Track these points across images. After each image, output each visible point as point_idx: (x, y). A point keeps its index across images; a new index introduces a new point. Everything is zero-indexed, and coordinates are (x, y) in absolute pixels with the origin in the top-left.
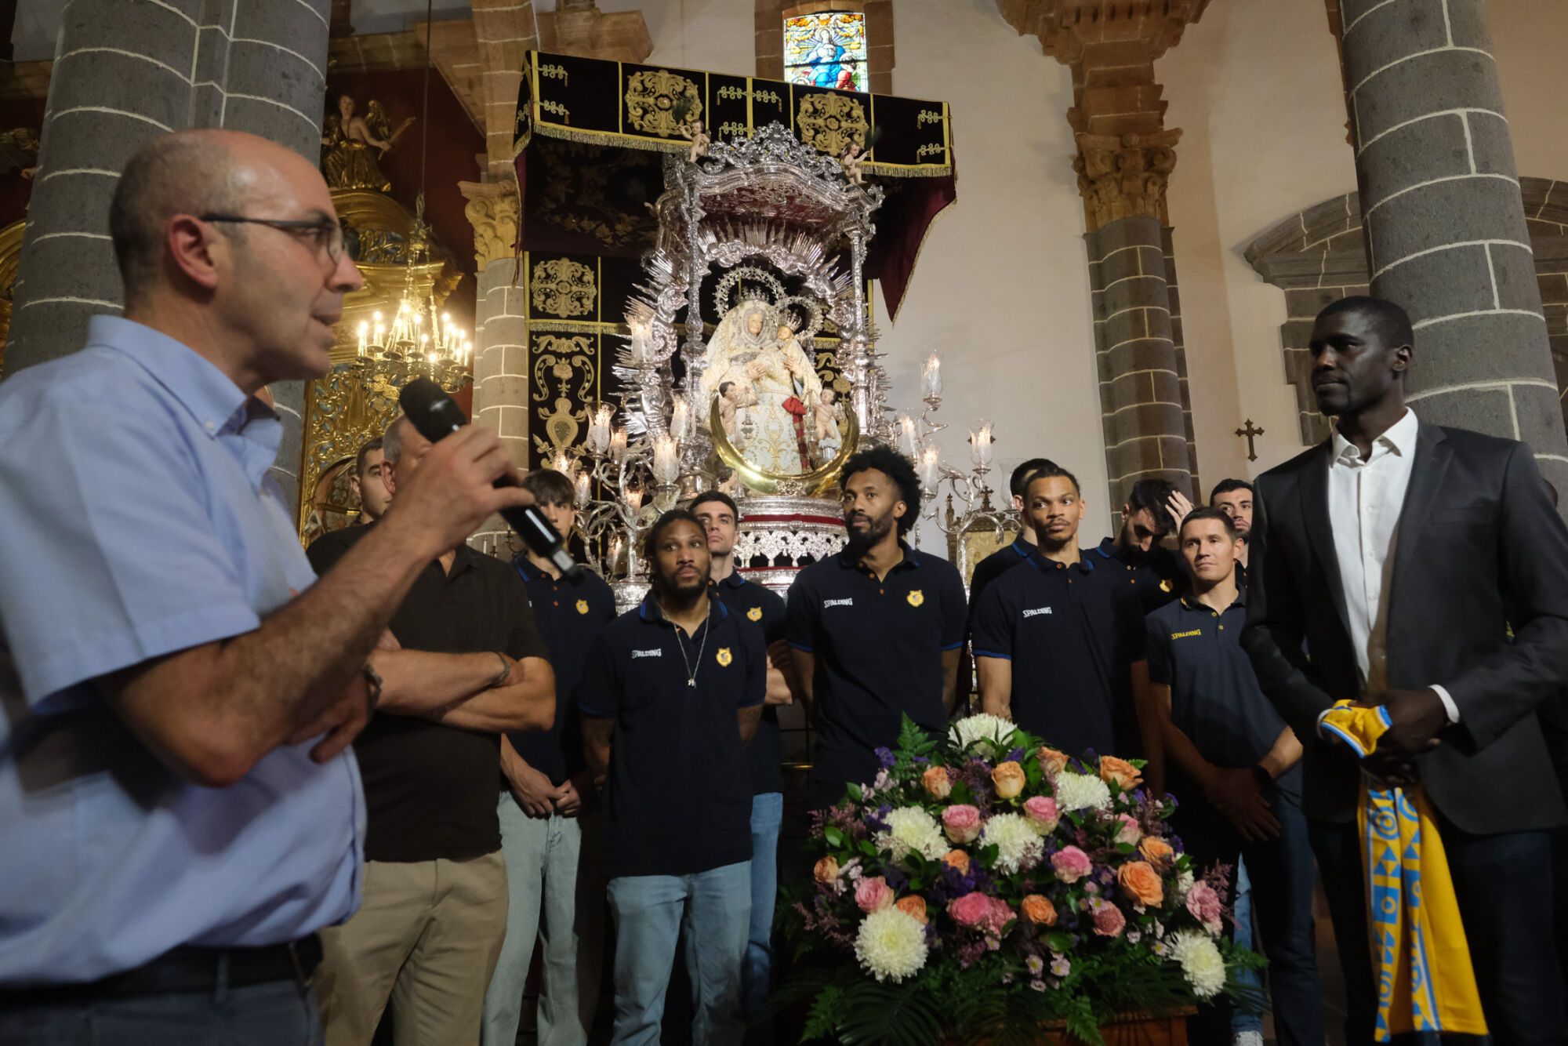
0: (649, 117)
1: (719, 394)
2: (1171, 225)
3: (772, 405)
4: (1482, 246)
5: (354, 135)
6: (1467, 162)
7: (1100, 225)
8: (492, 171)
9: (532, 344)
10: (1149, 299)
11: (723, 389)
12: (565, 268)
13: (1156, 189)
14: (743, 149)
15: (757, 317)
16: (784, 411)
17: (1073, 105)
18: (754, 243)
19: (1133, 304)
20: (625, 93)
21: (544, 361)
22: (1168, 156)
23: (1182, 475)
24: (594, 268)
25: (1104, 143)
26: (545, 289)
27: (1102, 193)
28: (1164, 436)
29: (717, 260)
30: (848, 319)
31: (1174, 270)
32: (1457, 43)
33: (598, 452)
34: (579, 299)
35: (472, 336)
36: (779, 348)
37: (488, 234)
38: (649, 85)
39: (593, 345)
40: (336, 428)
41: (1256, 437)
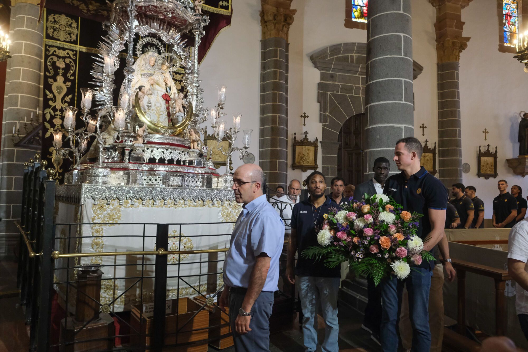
1: (138, 90)
2: (289, 43)
3: (158, 96)
4: (402, 80)
6: (401, 52)
7: (267, 38)
9: (46, 50)
10: (279, 67)
11: (140, 88)
12: (63, 19)
13: (286, 29)
15: (153, 59)
16: (162, 99)
18: (154, 28)
19: (275, 68)
21: (52, 59)
22: (292, 19)
23: (283, 129)
24: (77, 22)
25: (271, 9)
26: (54, 27)
27: (269, 27)
28: (280, 115)
29: (138, 33)
30: (188, 65)
31: (288, 58)
32: (403, 11)
33: (86, 110)
34: (69, 34)
36: (162, 73)
39: (75, 55)
41: (306, 118)
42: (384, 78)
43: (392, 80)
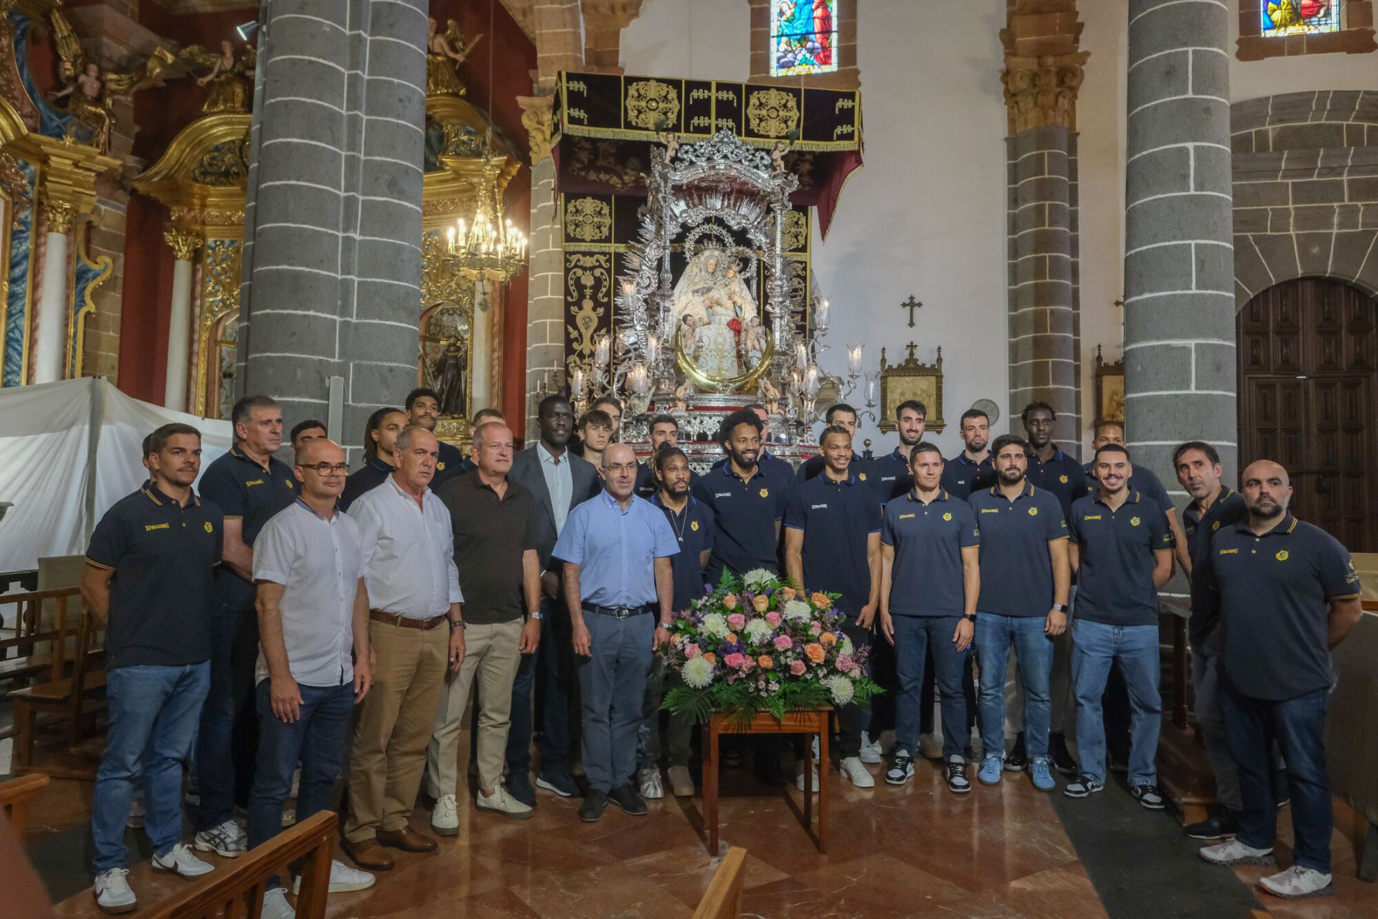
0: (642, 116)
1: (682, 322)
2: (1077, 131)
3: (720, 324)
4: (1190, 245)
5: (437, 49)
6: (1188, 183)
7: (1018, 131)
8: (542, 86)
9: (567, 260)
10: (1051, 196)
11: (685, 319)
12: (589, 205)
13: (1066, 101)
14: (702, 151)
15: (712, 261)
16: (728, 329)
17: (1005, 27)
18: (713, 207)
19: (1037, 199)
20: (625, 99)
21: (575, 273)
22: (1077, 74)
23: (1065, 338)
24: (609, 204)
25: (1025, 64)
26: (575, 220)
27: (1021, 104)
28: (1053, 307)
29: (686, 221)
31: (1076, 169)
32: (1195, 92)
34: (599, 227)
35: (528, 234)
36: (728, 284)
37: (539, 137)
38: (642, 92)
39: (609, 261)
40: (430, 280)
42: (1150, 243)
43: (1166, 248)
